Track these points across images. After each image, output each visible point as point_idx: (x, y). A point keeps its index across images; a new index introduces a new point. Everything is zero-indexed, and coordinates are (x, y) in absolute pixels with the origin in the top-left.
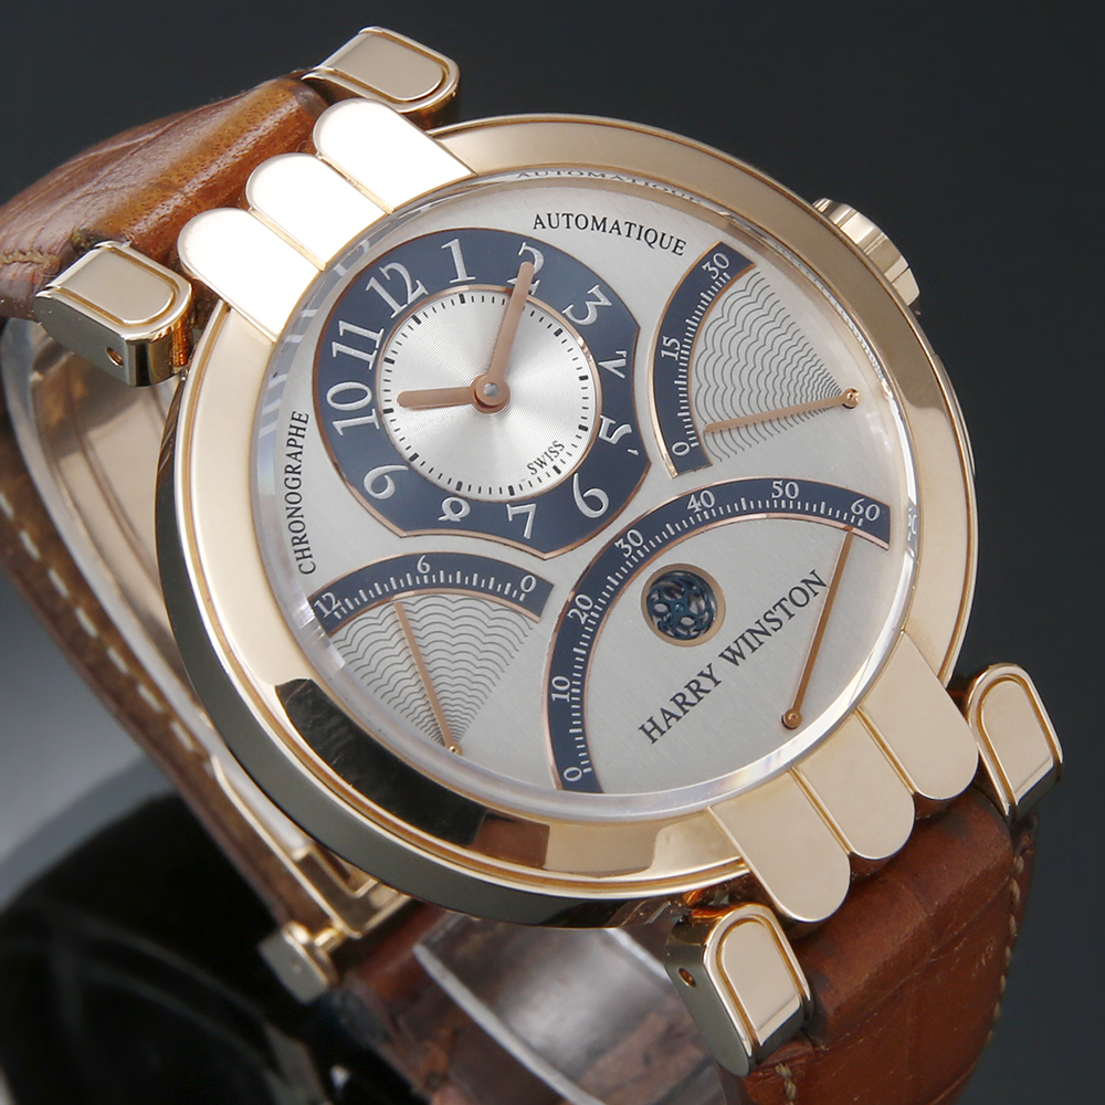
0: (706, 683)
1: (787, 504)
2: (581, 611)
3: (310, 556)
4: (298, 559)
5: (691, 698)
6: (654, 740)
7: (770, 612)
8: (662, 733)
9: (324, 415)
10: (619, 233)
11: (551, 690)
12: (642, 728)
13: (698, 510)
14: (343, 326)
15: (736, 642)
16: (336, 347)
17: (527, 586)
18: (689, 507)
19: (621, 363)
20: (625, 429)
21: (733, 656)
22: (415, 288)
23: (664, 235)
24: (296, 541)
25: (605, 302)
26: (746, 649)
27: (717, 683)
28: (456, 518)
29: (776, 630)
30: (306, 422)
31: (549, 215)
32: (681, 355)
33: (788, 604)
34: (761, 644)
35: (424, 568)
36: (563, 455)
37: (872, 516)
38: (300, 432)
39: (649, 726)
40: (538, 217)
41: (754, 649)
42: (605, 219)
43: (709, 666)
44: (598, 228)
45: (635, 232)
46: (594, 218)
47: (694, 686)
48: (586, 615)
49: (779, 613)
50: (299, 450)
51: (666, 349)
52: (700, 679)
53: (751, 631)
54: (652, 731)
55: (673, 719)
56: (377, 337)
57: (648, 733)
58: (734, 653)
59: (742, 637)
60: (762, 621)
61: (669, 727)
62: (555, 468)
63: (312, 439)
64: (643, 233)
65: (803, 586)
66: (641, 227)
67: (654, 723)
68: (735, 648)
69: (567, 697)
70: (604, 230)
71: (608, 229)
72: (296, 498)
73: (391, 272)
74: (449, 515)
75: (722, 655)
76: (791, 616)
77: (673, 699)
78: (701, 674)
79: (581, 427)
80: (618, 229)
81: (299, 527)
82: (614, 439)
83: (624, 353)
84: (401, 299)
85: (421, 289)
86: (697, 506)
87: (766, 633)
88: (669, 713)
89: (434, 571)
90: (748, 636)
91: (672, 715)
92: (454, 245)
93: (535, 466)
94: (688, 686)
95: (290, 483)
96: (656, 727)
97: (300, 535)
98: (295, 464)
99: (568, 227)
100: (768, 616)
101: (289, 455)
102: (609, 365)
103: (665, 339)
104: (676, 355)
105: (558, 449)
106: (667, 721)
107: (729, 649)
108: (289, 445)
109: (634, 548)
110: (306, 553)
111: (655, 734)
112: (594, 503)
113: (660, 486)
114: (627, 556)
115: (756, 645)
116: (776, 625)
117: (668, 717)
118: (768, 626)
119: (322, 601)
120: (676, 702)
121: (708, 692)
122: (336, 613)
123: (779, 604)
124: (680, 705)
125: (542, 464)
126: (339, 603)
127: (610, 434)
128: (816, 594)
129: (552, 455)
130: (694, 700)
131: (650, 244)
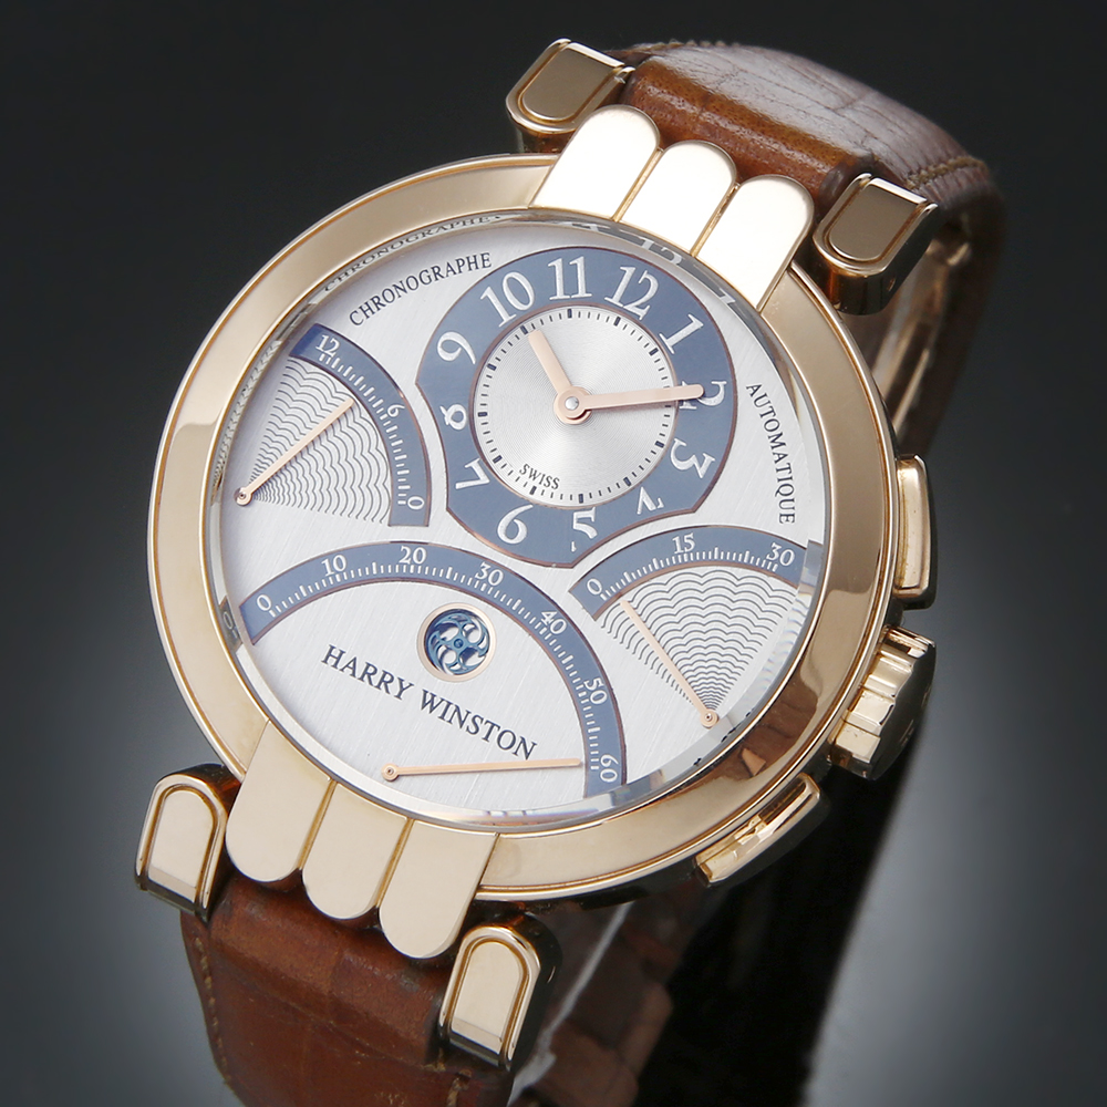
0: (394, 687)
1: (584, 698)
2: (411, 556)
3: (368, 317)
4: (361, 308)
5: (376, 679)
6: (325, 661)
7: (482, 719)
8: (335, 666)
9: (493, 279)
10: (776, 462)
11: (330, 556)
12: (332, 648)
13: (545, 622)
14: (580, 262)
15: (443, 700)
16: (558, 264)
17: (413, 503)
18: (544, 614)
19: (651, 507)
20: (591, 533)
21: (429, 702)
22: (641, 307)
23: (793, 500)
24: (376, 300)
25: (701, 472)
26: (439, 711)
27: (398, 696)
28: (448, 420)
29: (468, 729)
30: (484, 266)
31: (765, 395)
32: (682, 554)
33: (495, 733)
34: (450, 721)
35: (393, 412)
36: (549, 490)
37: (606, 776)
38: (473, 266)
39: (336, 653)
40: (759, 386)
41: (442, 717)
42: (784, 444)
43: (411, 685)
44: (773, 441)
45: (785, 474)
46: (781, 434)
47: (388, 678)
48: (408, 562)
49: (484, 729)
50: (457, 271)
51: (682, 540)
52: (396, 681)
53: (457, 709)
54: (332, 656)
55: (351, 671)
56: (582, 293)
57: (329, 654)
58: (432, 701)
59: (449, 704)
60: (470, 716)
61: (342, 670)
62: (534, 488)
63: (470, 278)
64: (785, 482)
65: (518, 740)
66: (791, 478)
67: (340, 655)
68: (436, 701)
69: (330, 573)
70: (773, 448)
71: (775, 450)
72: (413, 285)
73: (647, 282)
74: (448, 415)
75: (426, 692)
76: (486, 739)
77: (369, 665)
78: (401, 681)
79: (581, 496)
80: (780, 459)
81: (390, 298)
82: (576, 526)
83: (661, 505)
84: (626, 299)
85: (642, 313)
86: (548, 619)
87: (462, 723)
88: (354, 665)
89: (394, 421)
90: (452, 708)
91: (354, 669)
92: (696, 324)
93: (529, 471)
94: (385, 673)
95: (424, 276)
96: (338, 659)
97: (382, 301)
98: (443, 273)
99: (762, 416)
100: (477, 720)
101: (449, 265)
102: (644, 497)
103: (691, 536)
104: (679, 550)
105: (552, 484)
106: (347, 666)
107: (433, 696)
108: (457, 261)
109: (486, 580)
110: (369, 313)
111: (332, 661)
112: (512, 530)
113: (555, 582)
114: (477, 576)
115: (447, 717)
116: (473, 729)
117: (351, 665)
118: (468, 722)
119: (329, 340)
120: (367, 668)
121: (387, 691)
122: (323, 355)
123: (493, 725)
124: (365, 672)
125: (533, 475)
126: (332, 355)
127: (581, 521)
128: (515, 753)
129: (545, 481)
130: (375, 683)
131: (778, 491)
